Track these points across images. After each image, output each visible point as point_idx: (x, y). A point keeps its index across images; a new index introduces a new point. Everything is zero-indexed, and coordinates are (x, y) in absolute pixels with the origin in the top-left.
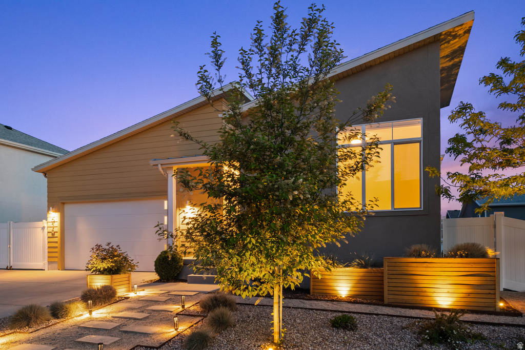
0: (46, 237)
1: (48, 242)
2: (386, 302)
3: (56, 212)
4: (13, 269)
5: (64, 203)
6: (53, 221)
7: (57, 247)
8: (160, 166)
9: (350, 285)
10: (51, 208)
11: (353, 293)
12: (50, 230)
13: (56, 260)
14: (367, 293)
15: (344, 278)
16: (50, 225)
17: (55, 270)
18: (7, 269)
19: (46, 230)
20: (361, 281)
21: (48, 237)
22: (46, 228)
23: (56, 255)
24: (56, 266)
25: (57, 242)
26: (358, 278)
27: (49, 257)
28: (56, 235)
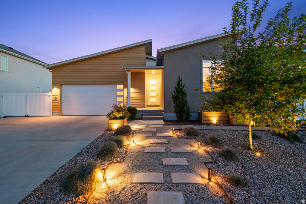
0: (51, 100)
1: (52, 103)
2: (234, 125)
3: (57, 88)
4: (29, 116)
5: (61, 84)
6: (55, 92)
7: (58, 105)
8: (126, 69)
9: (218, 118)
10: (55, 86)
11: (217, 121)
12: (54, 97)
13: (58, 111)
14: (220, 121)
15: (214, 116)
16: (54, 94)
17: (57, 116)
18: (25, 116)
19: (51, 97)
20: (220, 117)
21: (52, 100)
22: (51, 96)
23: (58, 109)
24: (57, 114)
25: (58, 103)
26: (219, 116)
27: (53, 110)
28: (57, 99)
